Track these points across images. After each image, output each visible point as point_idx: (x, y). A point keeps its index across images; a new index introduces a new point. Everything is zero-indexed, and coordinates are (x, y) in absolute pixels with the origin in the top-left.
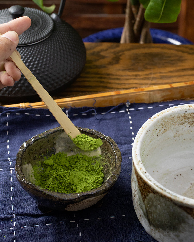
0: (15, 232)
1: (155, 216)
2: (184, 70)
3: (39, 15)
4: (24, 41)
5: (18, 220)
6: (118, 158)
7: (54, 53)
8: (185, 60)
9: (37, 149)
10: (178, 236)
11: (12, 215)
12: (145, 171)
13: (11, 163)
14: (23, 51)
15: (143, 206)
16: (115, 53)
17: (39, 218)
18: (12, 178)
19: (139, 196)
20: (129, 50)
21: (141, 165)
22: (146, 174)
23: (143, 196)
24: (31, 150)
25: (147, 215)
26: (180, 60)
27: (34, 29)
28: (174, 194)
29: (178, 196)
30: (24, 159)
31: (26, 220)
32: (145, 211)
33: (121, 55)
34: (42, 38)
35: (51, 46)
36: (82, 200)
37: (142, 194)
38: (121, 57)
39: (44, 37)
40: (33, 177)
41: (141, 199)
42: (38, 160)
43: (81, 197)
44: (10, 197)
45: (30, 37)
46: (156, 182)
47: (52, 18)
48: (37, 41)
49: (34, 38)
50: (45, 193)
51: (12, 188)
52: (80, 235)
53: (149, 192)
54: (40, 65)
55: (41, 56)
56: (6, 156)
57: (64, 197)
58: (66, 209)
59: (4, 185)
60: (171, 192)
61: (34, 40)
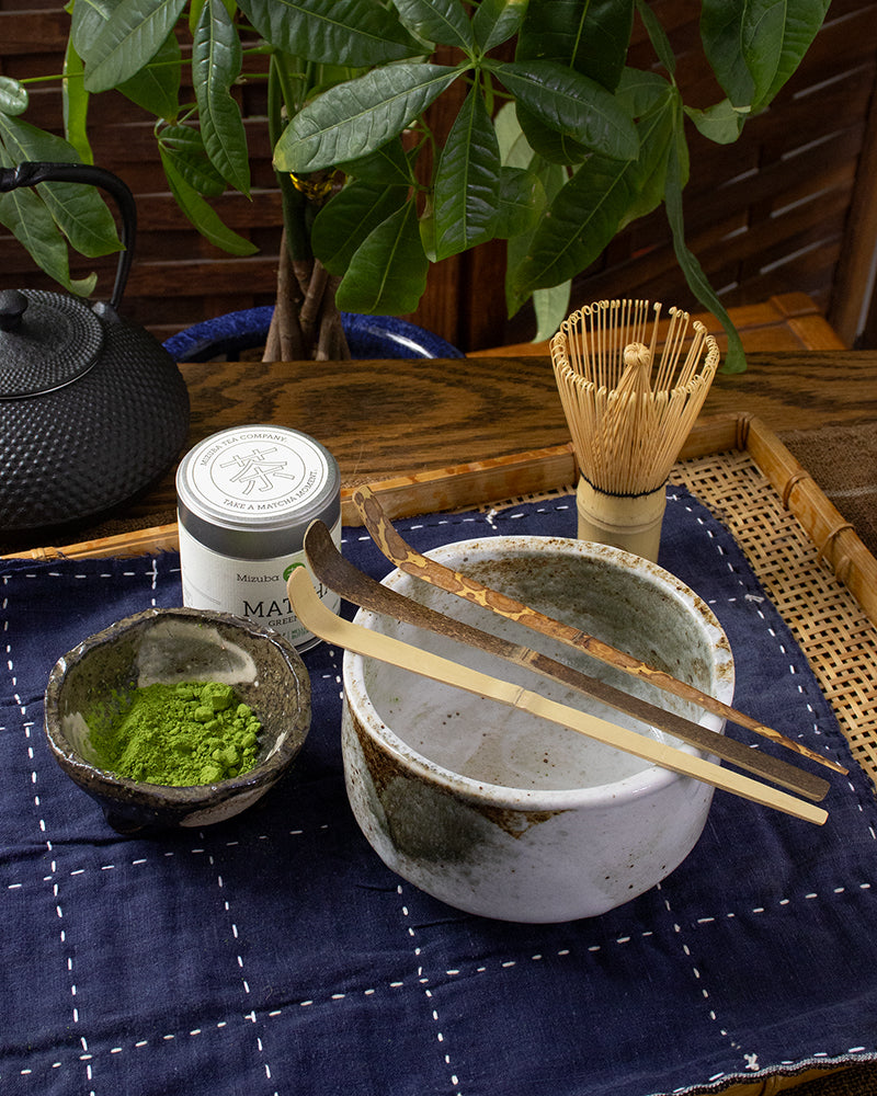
0: (56, 887)
1: (409, 831)
2: (438, 429)
3: (62, 308)
4: (31, 383)
5: (59, 854)
6: (303, 684)
7: (110, 410)
8: (441, 401)
9: (91, 671)
10: (467, 874)
11: (45, 843)
12: (380, 722)
13: (23, 710)
14: (32, 410)
15: (379, 806)
16: (260, 390)
17: (112, 848)
18: (30, 750)
19: (366, 783)
20: (296, 380)
21: (370, 708)
22: (383, 731)
23: (378, 783)
24: (80, 676)
25: (389, 827)
26: (429, 401)
27: (53, 350)
28: (457, 777)
29: (466, 780)
30: (64, 702)
31: (80, 854)
32: (383, 818)
33: (275, 396)
34: (77, 373)
35: (102, 392)
36: (224, 800)
37: (375, 780)
38: (277, 402)
39: (83, 369)
40: (90, 746)
41: (374, 791)
42: (97, 700)
43: (221, 791)
44: (33, 799)
45: (45, 371)
46: (409, 750)
47: (96, 315)
48: (64, 380)
49: (57, 375)
50: (129, 790)
51: (34, 775)
52: (221, 884)
53: (393, 774)
54: (77, 443)
55: (77, 421)
56: (8, 690)
57: (178, 796)
58: (182, 824)
59: (15, 770)
60: (448, 773)
61: (57, 380)
